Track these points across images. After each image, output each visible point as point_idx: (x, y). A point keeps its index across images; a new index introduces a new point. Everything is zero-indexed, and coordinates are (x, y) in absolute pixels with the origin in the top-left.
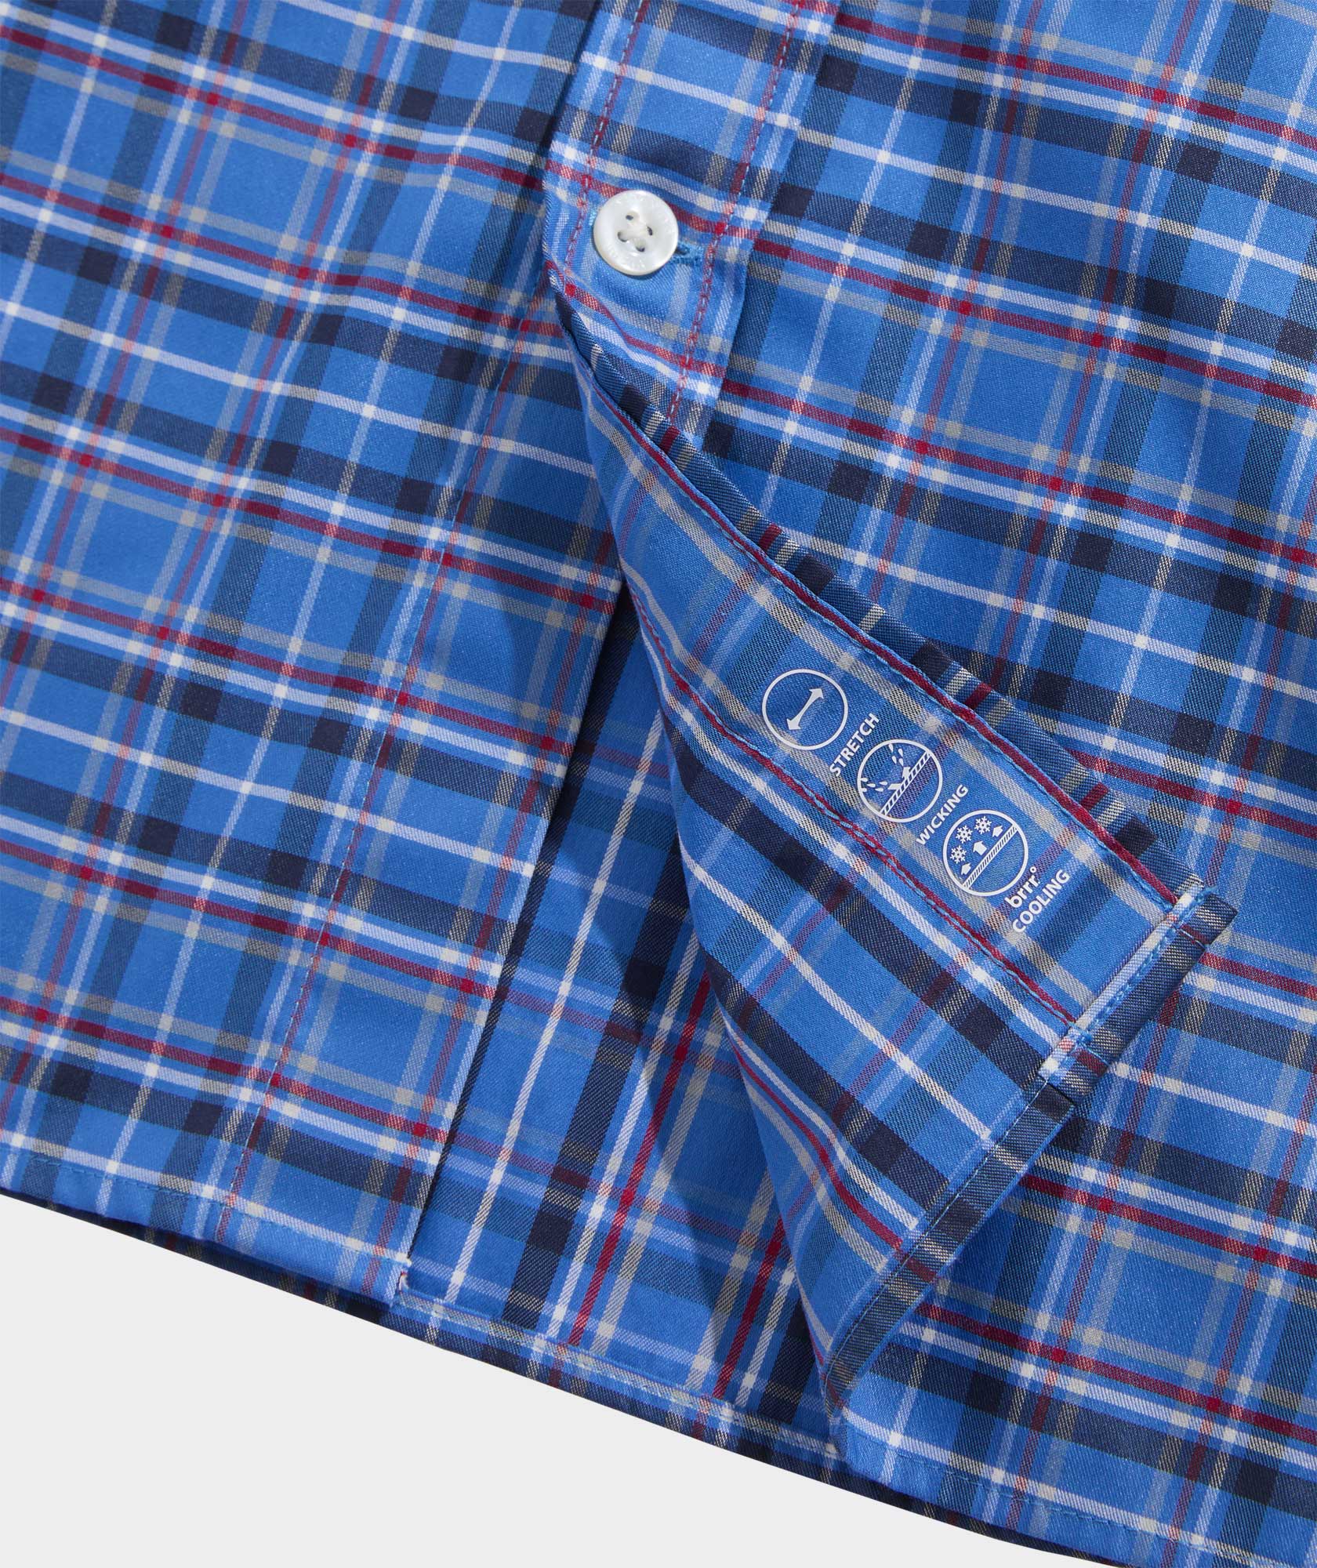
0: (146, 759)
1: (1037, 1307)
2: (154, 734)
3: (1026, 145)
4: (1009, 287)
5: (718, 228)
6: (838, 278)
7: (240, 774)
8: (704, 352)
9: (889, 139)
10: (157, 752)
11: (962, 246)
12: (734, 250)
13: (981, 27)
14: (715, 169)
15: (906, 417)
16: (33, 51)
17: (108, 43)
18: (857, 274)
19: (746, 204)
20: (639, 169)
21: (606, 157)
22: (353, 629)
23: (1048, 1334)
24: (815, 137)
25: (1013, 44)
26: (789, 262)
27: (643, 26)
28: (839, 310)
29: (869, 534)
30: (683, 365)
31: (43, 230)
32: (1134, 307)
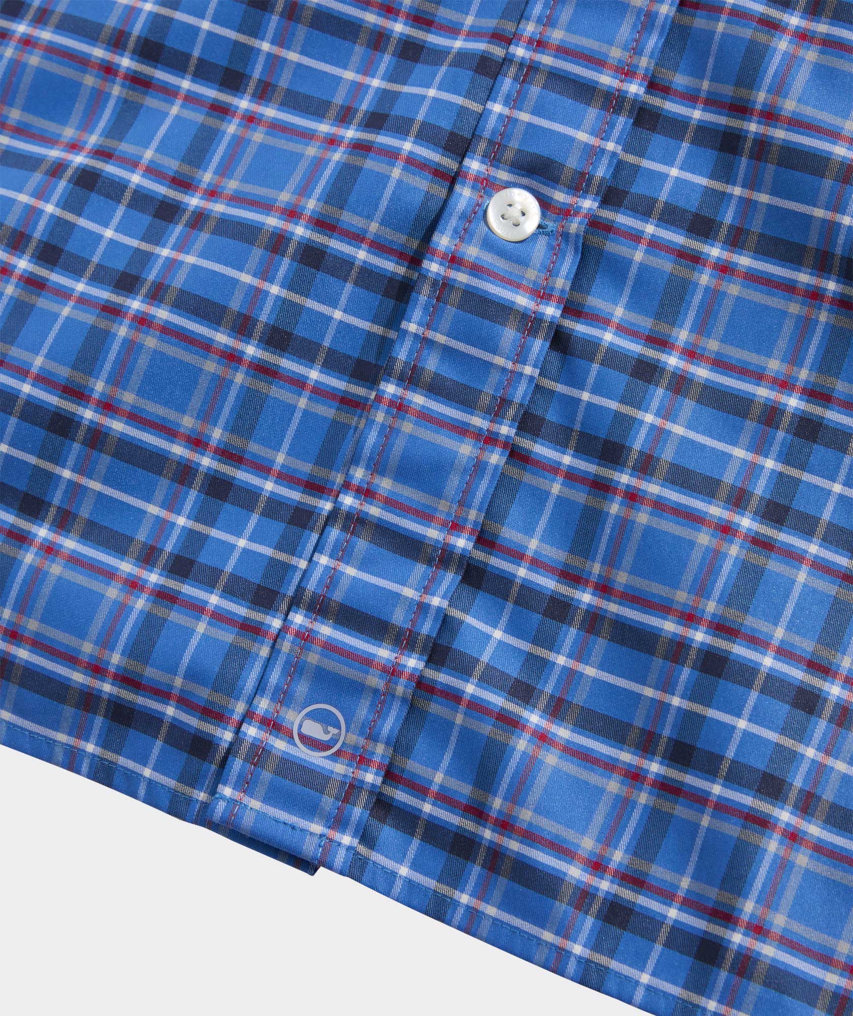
0: (181, 521)
1: (746, 897)
2: (188, 506)
3: (770, 169)
4: (755, 259)
5: (566, 212)
6: (642, 247)
7: (239, 534)
8: (553, 289)
9: (679, 161)
10: (188, 518)
11: (724, 231)
12: (575, 226)
13: (743, 92)
14: (566, 176)
15: (683, 336)
16: (143, 89)
17: (190, 86)
18: (654, 244)
19: (585, 198)
20: (519, 175)
21: (498, 168)
22: (318, 450)
23: (752, 915)
24: (631, 159)
25: (764, 104)
26: (611, 235)
27: (526, 86)
28: (643, 267)
29: (655, 404)
30: (539, 296)
31: (134, 187)
32: (838, 276)
